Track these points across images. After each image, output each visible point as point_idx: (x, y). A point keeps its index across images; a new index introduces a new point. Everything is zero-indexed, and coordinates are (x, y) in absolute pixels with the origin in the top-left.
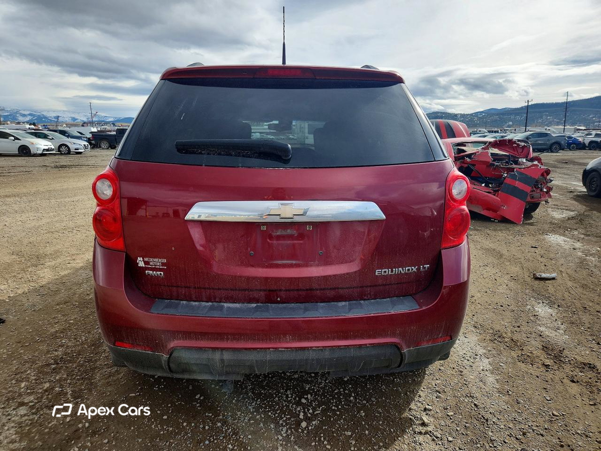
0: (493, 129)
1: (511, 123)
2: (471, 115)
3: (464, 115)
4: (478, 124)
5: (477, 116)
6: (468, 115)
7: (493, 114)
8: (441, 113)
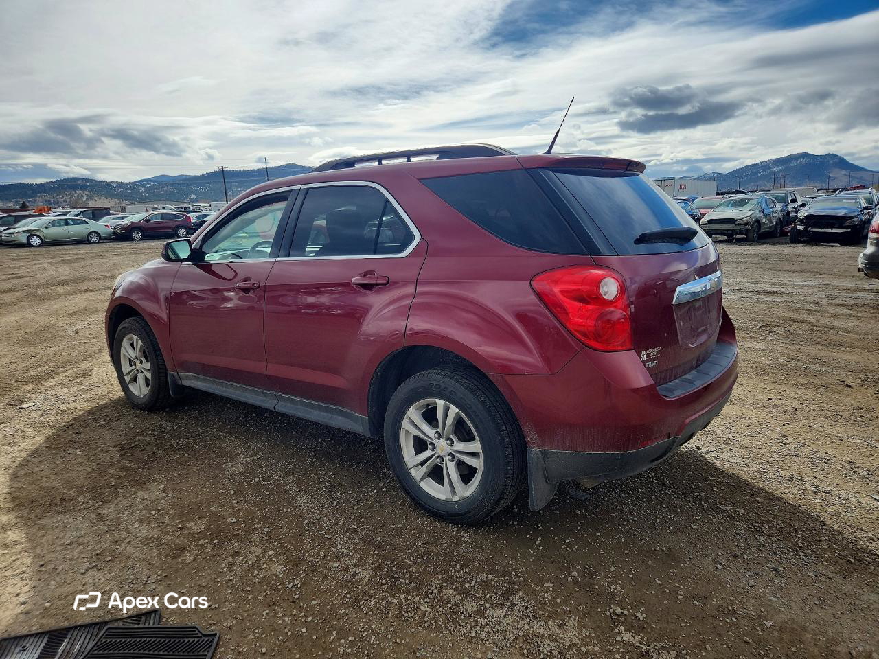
0: (182, 205)
1: (194, 196)
2: (134, 183)
3: (123, 183)
4: (148, 198)
5: (143, 186)
6: (128, 184)
7: (166, 185)
8: (83, 179)
